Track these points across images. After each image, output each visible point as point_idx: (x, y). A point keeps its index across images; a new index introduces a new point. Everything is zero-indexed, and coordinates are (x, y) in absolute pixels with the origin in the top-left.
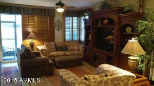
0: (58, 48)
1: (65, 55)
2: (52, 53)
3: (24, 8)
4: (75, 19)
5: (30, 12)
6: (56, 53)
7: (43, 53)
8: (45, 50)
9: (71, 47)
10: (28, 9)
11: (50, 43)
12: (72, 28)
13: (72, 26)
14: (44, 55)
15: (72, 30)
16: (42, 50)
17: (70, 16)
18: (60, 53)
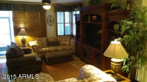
0: (49, 44)
1: (56, 51)
2: (43, 49)
3: (14, 5)
4: (67, 14)
5: (21, 8)
6: (47, 49)
7: (34, 49)
8: (35, 46)
9: (63, 42)
10: (18, 5)
11: (41, 38)
12: (64, 23)
13: (64, 21)
14: (35, 52)
15: (64, 25)
16: (33, 47)
17: (61, 11)
18: (51, 48)
